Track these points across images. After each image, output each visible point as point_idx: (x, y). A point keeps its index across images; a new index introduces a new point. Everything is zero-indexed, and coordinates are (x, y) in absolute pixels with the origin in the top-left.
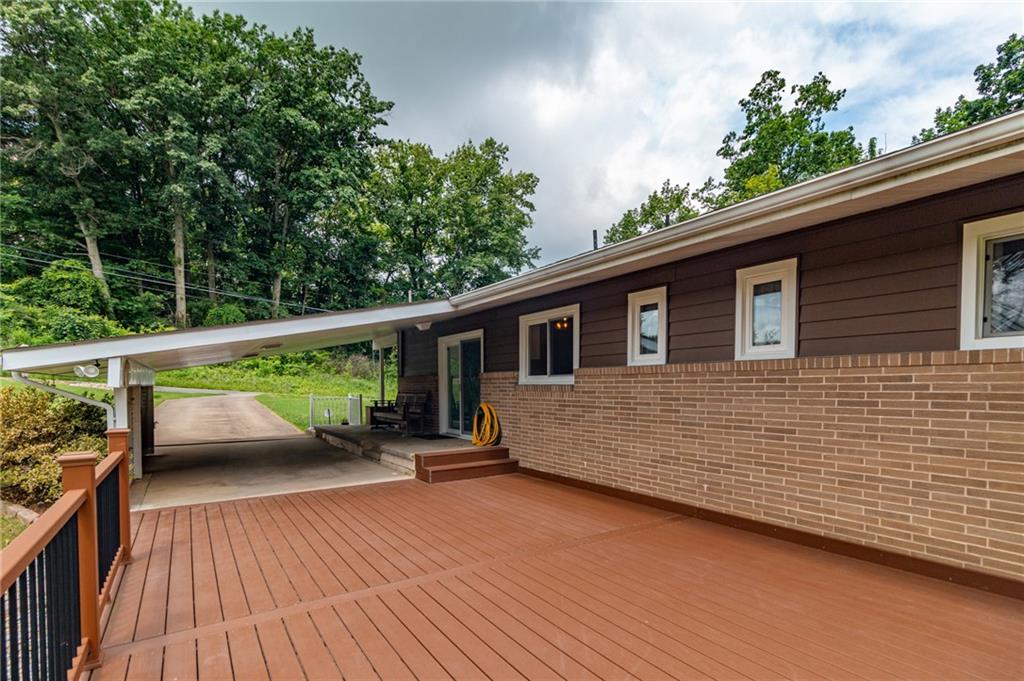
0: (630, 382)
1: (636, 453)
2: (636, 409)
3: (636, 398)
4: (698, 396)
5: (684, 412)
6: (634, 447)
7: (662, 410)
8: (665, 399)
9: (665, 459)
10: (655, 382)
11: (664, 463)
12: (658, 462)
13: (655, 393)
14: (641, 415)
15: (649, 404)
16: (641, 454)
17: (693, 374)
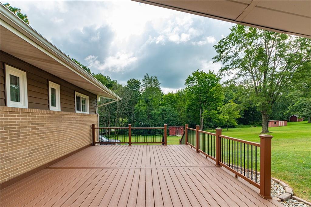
0: (15, 116)
1: (20, 154)
2: (19, 131)
3: (19, 125)
4: (44, 122)
5: (40, 129)
6: (18, 151)
7: (32, 129)
8: (33, 124)
9: (34, 151)
10: (29, 116)
11: (34, 152)
12: (31, 153)
13: (29, 122)
14: (22, 133)
15: (26, 127)
16: (23, 153)
17: (42, 113)
